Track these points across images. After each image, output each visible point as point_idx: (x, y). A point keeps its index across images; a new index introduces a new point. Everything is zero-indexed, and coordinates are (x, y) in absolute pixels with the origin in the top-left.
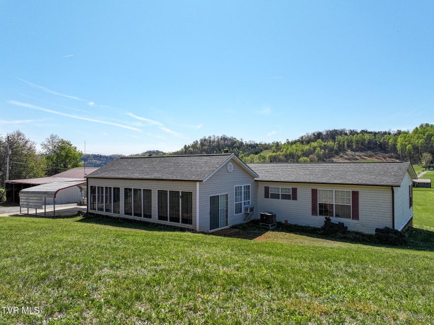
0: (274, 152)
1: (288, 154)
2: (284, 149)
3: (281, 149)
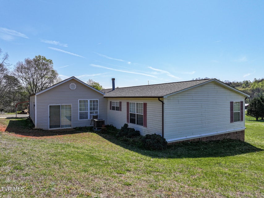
0: (244, 87)
1: (255, 90)
2: (252, 86)
3: (249, 86)
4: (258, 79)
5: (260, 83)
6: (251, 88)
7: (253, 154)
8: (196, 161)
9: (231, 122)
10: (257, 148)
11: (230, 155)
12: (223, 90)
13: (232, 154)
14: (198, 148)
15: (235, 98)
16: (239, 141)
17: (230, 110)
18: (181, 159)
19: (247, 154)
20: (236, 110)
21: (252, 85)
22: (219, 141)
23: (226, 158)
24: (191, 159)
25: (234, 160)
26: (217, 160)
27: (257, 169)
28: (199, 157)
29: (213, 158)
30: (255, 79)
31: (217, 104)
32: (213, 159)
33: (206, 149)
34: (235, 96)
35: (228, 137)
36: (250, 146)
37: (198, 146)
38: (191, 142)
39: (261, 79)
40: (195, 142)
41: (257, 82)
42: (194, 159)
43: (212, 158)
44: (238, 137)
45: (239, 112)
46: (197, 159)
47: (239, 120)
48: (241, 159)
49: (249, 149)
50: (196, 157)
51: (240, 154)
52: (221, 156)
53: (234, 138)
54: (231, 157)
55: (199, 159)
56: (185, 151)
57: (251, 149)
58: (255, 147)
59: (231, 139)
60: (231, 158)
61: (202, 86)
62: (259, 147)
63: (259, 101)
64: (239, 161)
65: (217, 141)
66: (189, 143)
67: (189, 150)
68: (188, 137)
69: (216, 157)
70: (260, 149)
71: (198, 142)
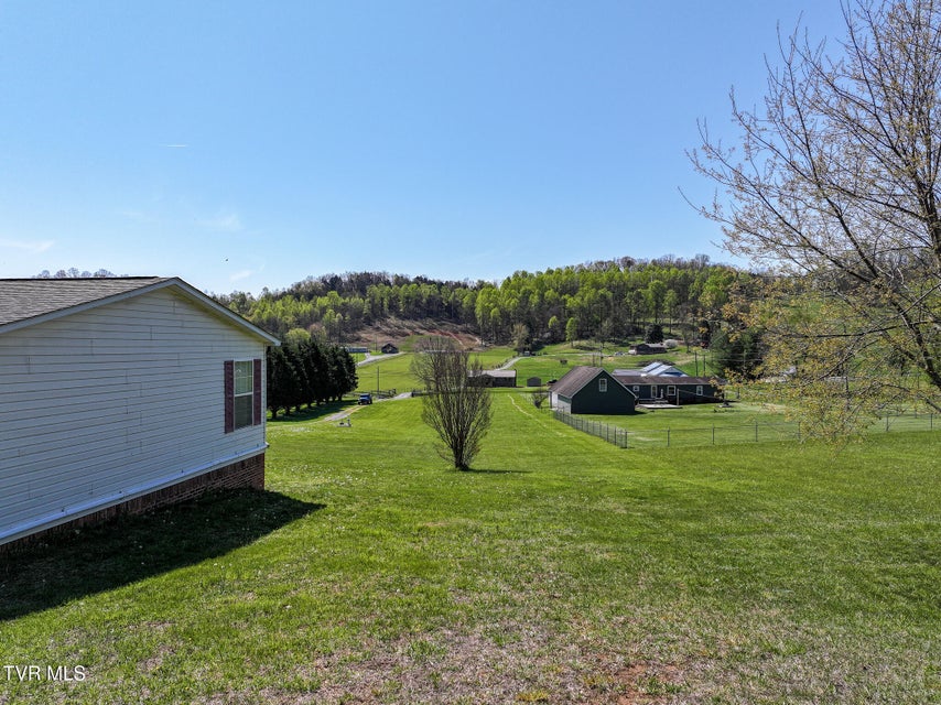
1: (265, 322)
2: (257, 311)
3: (248, 309)
4: (272, 290)
5: (279, 304)
6: (255, 316)
7: (300, 526)
8: (129, 597)
9: (226, 432)
10: (304, 504)
11: (239, 546)
12: (200, 320)
13: (246, 539)
14: (119, 543)
15: (240, 349)
16: (252, 489)
17: (223, 389)
18: (61, 609)
19: (286, 528)
20: (243, 390)
21: (255, 307)
22: (190, 501)
23: (229, 556)
24: (106, 596)
25: (255, 556)
26: (207, 573)
27: (331, 568)
28: (133, 580)
29: (189, 569)
30: (265, 289)
31: (183, 369)
32: (191, 574)
33: (151, 542)
34: (239, 343)
35: (219, 484)
36: (286, 503)
37: (120, 539)
38: (85, 529)
39: (281, 290)
40: (101, 523)
41: (270, 298)
42: (115, 593)
43: (182, 571)
44: (247, 478)
45: (250, 396)
46: (128, 589)
47: (249, 423)
48: (276, 549)
49: (286, 512)
50: (124, 583)
51: (266, 533)
52: (213, 556)
53: (234, 484)
54: (244, 548)
55: (139, 585)
56: (66, 571)
57: (290, 510)
58: (299, 501)
59: (226, 490)
60: (245, 554)
61: (128, 301)
62: (309, 500)
63: (279, 357)
64: (274, 556)
65: (182, 503)
66: (77, 532)
67: (84, 560)
68: (70, 510)
69: (195, 562)
70: (312, 504)
71: (113, 521)
